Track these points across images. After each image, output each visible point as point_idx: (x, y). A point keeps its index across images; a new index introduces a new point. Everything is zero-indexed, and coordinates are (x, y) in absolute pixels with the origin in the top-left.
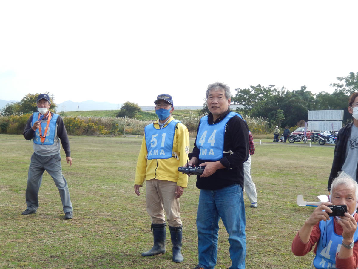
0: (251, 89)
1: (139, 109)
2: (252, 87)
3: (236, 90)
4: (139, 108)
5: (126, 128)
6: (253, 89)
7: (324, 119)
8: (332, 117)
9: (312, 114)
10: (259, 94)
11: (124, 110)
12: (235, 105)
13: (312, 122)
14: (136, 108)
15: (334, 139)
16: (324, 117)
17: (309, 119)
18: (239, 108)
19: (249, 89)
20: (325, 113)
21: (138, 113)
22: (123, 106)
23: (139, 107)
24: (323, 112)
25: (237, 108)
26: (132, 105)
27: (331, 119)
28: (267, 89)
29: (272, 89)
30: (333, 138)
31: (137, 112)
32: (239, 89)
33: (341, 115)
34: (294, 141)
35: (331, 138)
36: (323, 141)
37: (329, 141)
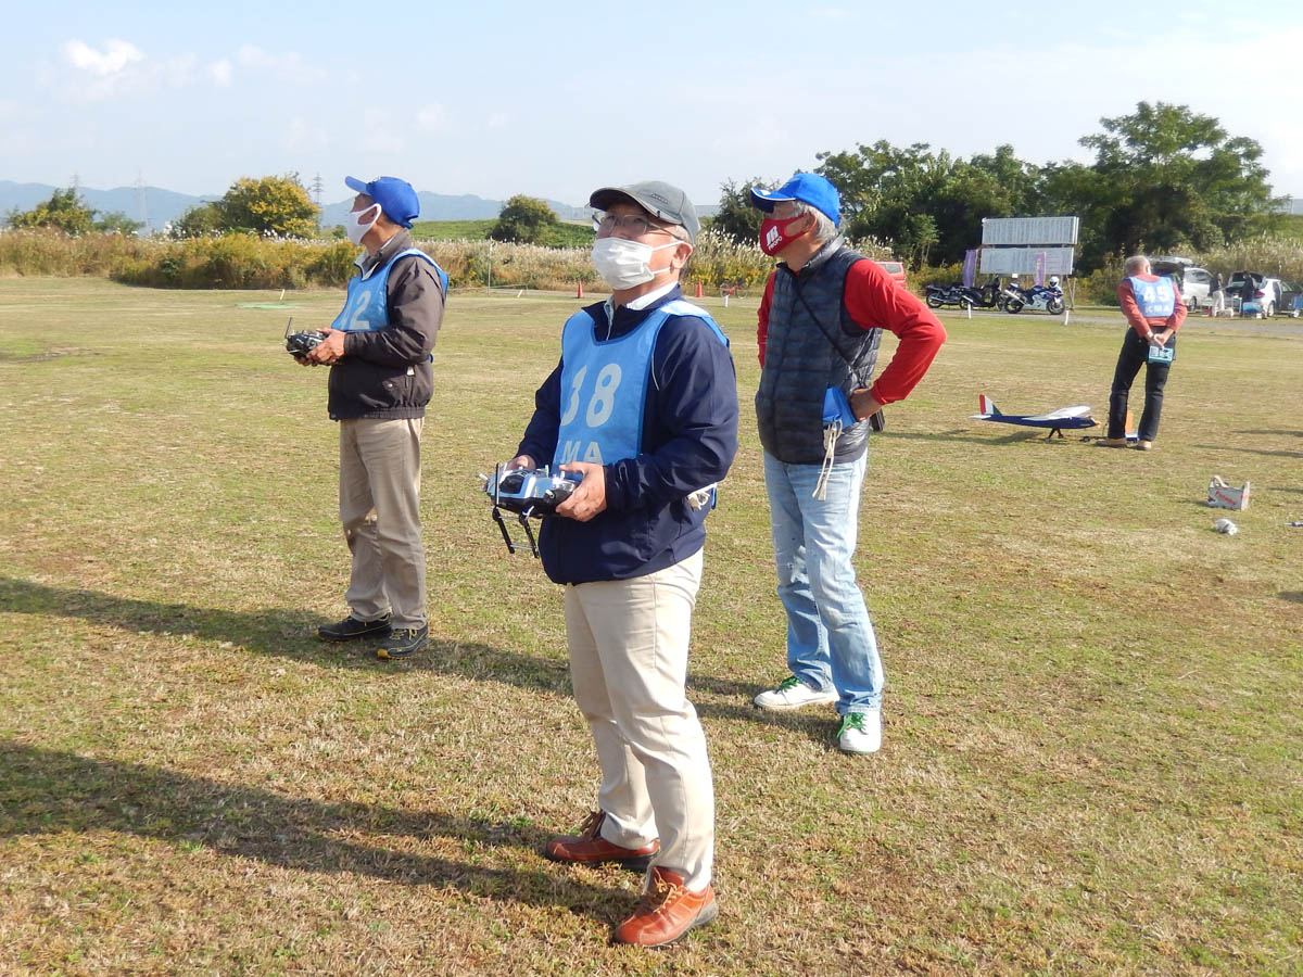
0: (860, 157)
1: (552, 216)
2: (864, 150)
3: (819, 157)
4: (550, 213)
5: (502, 270)
6: (866, 156)
7: (1024, 243)
8: (1047, 237)
9: (991, 229)
10: (884, 169)
11: (511, 219)
13: (995, 251)
15: (1045, 297)
16: (1025, 238)
17: (984, 241)
19: (856, 156)
20: (1028, 226)
21: (546, 228)
24: (1023, 223)
27: (1042, 243)
28: (907, 155)
29: (921, 154)
30: (1043, 293)
31: (544, 226)
32: (827, 154)
33: (1072, 229)
34: (942, 303)
35: (1038, 293)
36: (1016, 301)
37: (1031, 302)
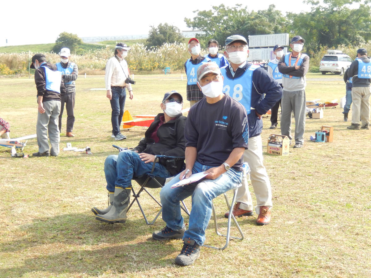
0: (213, 11)
2: (214, 8)
3: (194, 12)
4: (78, 40)
6: (215, 10)
9: (252, 40)
10: (223, 16)
11: (61, 43)
12: (193, 31)
13: (254, 50)
14: (76, 39)
16: (267, 44)
18: (199, 35)
19: (211, 11)
20: (268, 38)
21: (78, 46)
22: (59, 37)
23: (80, 39)
24: (266, 37)
25: (197, 34)
26: (70, 37)
28: (233, 10)
29: (239, 9)
31: (76, 45)
32: (198, 10)
33: (286, 39)
